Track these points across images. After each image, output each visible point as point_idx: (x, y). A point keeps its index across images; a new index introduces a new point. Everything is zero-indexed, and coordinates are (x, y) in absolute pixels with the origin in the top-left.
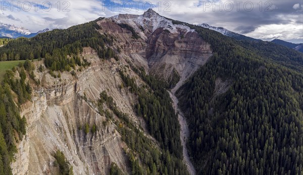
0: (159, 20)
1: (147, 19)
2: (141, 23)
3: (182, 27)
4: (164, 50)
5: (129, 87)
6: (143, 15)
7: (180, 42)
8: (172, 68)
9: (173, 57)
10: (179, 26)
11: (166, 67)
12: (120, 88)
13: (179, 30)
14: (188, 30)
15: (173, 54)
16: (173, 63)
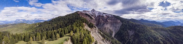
0: (97, 12)
1: (93, 12)
2: (91, 14)
3: (107, 15)
4: (103, 23)
5: (106, 39)
6: (91, 11)
7: (109, 20)
8: (109, 29)
9: (108, 25)
10: (106, 14)
11: (107, 28)
12: (103, 40)
13: (106, 16)
14: (110, 16)
15: (108, 24)
16: (109, 27)
